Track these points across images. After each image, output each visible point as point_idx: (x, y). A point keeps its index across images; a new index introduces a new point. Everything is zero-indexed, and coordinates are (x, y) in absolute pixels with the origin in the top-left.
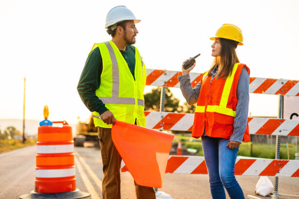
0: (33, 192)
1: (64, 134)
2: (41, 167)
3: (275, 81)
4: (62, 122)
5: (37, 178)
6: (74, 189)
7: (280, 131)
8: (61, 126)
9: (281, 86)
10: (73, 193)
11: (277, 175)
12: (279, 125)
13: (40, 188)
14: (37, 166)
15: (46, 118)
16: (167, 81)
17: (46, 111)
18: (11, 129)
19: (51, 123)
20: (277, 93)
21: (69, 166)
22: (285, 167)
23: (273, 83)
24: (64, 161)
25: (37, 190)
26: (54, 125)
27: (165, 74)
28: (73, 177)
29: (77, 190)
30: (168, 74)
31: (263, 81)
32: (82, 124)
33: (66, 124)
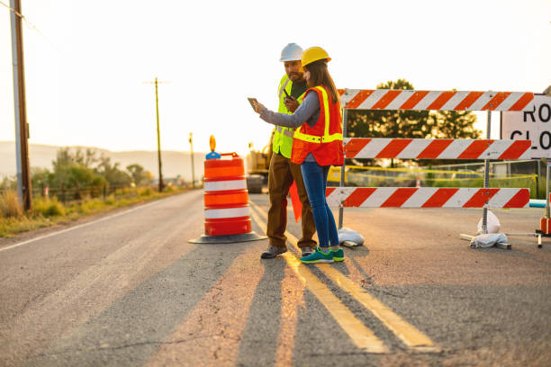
0: (204, 235)
1: (235, 168)
2: (211, 205)
3: (481, 94)
4: (232, 154)
5: (207, 220)
6: (249, 230)
7: (489, 154)
8: (230, 158)
9: (489, 99)
10: (248, 235)
11: (485, 206)
12: (487, 146)
13: (211, 230)
14: (207, 206)
15: (213, 151)
16: (348, 101)
17: (212, 142)
18: (134, 170)
19: (219, 156)
20: (484, 109)
21: (242, 204)
22: (495, 196)
23: (478, 97)
24: (236, 199)
25: (207, 232)
26: (223, 158)
27: (346, 94)
28: (247, 217)
29: (253, 232)
30: (349, 93)
31: (466, 95)
32: (256, 155)
33: (236, 156)
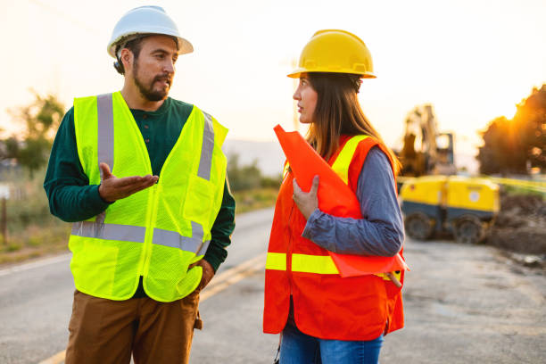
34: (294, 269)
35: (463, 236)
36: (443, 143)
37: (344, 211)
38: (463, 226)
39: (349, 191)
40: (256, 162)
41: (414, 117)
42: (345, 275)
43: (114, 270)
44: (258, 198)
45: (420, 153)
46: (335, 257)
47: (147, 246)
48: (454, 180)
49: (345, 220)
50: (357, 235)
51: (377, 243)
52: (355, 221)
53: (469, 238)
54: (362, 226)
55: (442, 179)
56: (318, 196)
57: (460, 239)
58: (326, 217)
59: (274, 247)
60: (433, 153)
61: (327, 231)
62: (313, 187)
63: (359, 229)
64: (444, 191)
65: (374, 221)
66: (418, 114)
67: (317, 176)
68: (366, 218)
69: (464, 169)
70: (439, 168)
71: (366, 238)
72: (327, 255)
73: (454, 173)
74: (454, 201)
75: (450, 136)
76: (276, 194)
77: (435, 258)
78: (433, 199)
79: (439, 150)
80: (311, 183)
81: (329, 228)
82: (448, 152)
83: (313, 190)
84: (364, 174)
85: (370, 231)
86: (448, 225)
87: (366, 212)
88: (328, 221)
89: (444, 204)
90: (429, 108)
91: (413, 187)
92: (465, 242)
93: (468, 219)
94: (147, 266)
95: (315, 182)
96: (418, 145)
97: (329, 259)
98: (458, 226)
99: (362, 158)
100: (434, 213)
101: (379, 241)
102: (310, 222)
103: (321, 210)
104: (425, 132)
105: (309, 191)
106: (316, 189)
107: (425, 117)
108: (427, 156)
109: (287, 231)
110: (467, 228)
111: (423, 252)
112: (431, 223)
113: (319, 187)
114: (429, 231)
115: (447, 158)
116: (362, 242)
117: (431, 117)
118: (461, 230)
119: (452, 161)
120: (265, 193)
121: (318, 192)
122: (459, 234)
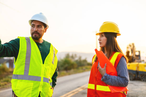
34: (97, 89)
35: (143, 79)
36: (137, 54)
37: (113, 74)
38: (143, 76)
39: (114, 68)
40: (86, 59)
41: (129, 46)
42: (113, 92)
43: (31, 90)
44: (87, 68)
45: (131, 56)
46: (110, 86)
47: (42, 82)
48: (140, 64)
49: (113, 76)
50: (117, 81)
51: (122, 83)
52: (116, 77)
53: (145, 80)
54: (118, 78)
55: (137, 63)
56: (106, 69)
57: (143, 80)
58: (109, 75)
59: (91, 82)
60: (134, 56)
61: (108, 79)
62: (105, 67)
63: (118, 79)
64: (138, 67)
65: (122, 77)
66: (130, 46)
67: (106, 64)
68: (119, 76)
69: (143, 61)
70: (136, 60)
71: (119, 81)
72: (107, 86)
73: (141, 62)
74: (140, 69)
75: (139, 52)
76: (91, 67)
77: (136, 85)
78: (135, 69)
79: (136, 56)
80: (104, 65)
81: (109, 78)
82: (139, 56)
83: (105, 68)
84: (119, 64)
85: (121, 80)
86: (139, 76)
87: (119, 74)
88: (109, 76)
89: (138, 70)
90: (133, 44)
91: (129, 66)
92: (144, 81)
93: (145, 74)
94: (41, 88)
95: (106, 65)
96: (130, 54)
97: (108, 87)
98: (142, 76)
99: (119, 59)
100: (135, 73)
101: (123, 83)
102: (104, 77)
103: (107, 73)
104: (132, 51)
105: (104, 68)
106: (106, 67)
107: (132, 47)
108: (133, 57)
109: (95, 78)
110: (144, 77)
111: (132, 83)
112: (134, 75)
113: (107, 67)
114: (134, 78)
115: (139, 58)
116: (118, 83)
117: (134, 47)
118: (143, 77)
119: (140, 59)
120: (88, 67)
121: (106, 68)
122: (142, 79)
